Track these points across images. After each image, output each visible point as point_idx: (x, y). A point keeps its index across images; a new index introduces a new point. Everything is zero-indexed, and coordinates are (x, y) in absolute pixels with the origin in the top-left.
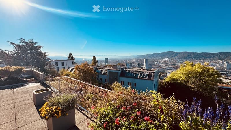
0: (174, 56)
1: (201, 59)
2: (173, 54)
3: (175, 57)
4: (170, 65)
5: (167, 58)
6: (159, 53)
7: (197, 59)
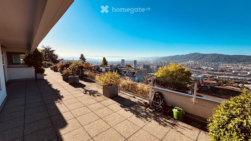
0: (200, 59)
1: (233, 63)
2: (199, 56)
3: (202, 60)
4: (194, 68)
5: (192, 60)
6: (183, 55)
7: (228, 63)
